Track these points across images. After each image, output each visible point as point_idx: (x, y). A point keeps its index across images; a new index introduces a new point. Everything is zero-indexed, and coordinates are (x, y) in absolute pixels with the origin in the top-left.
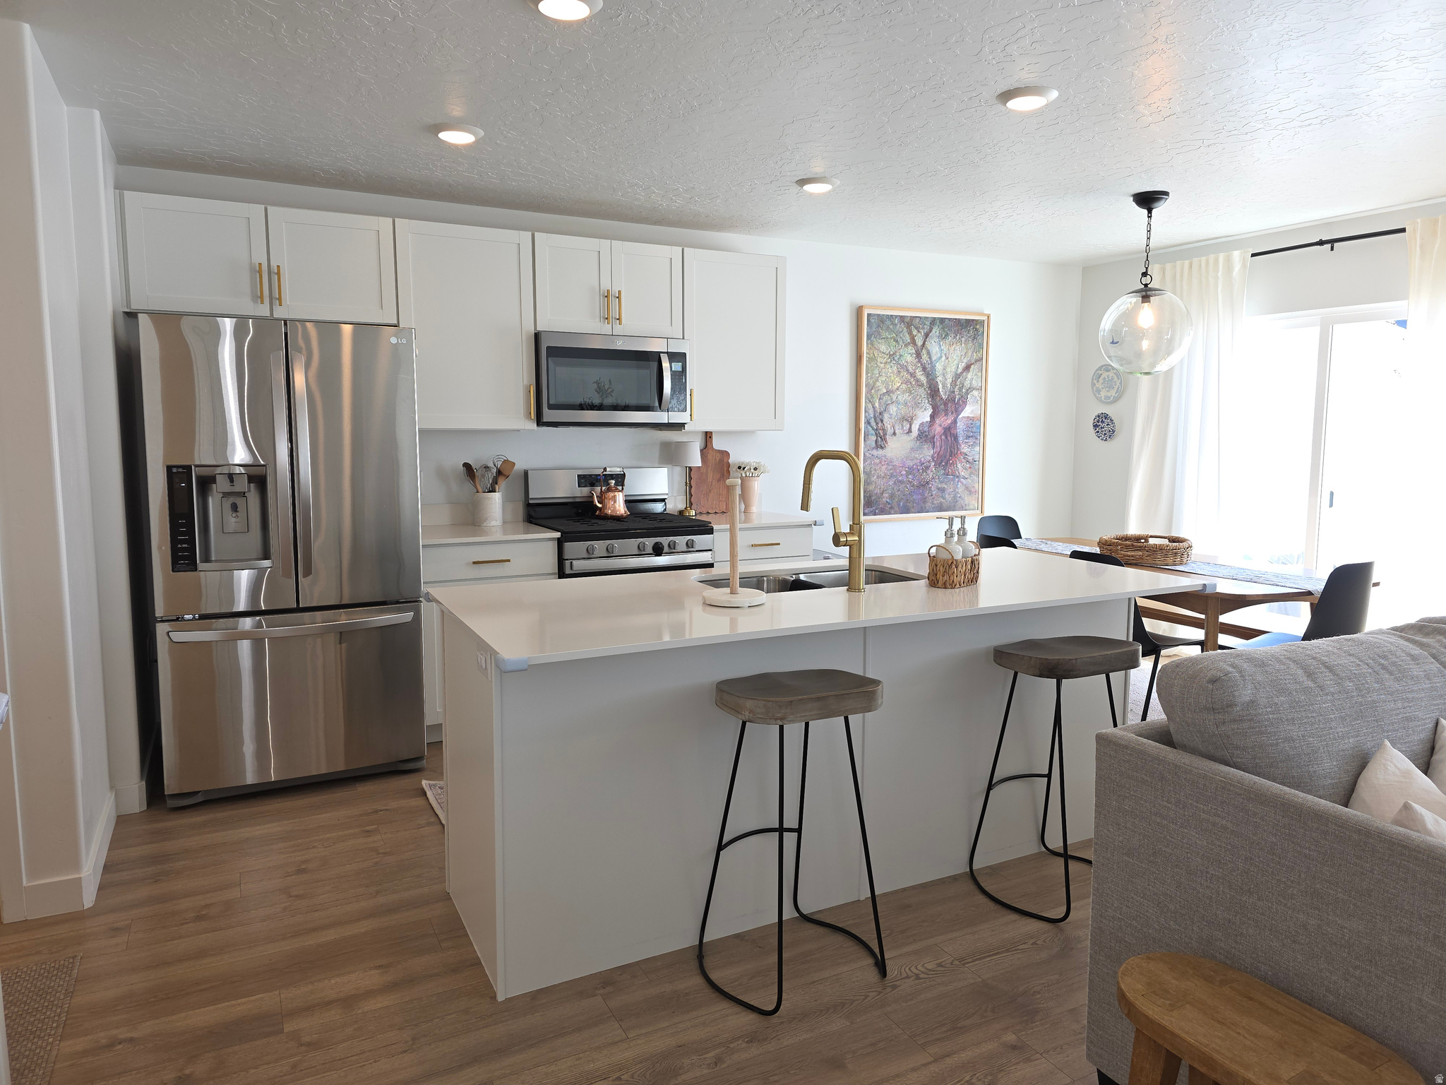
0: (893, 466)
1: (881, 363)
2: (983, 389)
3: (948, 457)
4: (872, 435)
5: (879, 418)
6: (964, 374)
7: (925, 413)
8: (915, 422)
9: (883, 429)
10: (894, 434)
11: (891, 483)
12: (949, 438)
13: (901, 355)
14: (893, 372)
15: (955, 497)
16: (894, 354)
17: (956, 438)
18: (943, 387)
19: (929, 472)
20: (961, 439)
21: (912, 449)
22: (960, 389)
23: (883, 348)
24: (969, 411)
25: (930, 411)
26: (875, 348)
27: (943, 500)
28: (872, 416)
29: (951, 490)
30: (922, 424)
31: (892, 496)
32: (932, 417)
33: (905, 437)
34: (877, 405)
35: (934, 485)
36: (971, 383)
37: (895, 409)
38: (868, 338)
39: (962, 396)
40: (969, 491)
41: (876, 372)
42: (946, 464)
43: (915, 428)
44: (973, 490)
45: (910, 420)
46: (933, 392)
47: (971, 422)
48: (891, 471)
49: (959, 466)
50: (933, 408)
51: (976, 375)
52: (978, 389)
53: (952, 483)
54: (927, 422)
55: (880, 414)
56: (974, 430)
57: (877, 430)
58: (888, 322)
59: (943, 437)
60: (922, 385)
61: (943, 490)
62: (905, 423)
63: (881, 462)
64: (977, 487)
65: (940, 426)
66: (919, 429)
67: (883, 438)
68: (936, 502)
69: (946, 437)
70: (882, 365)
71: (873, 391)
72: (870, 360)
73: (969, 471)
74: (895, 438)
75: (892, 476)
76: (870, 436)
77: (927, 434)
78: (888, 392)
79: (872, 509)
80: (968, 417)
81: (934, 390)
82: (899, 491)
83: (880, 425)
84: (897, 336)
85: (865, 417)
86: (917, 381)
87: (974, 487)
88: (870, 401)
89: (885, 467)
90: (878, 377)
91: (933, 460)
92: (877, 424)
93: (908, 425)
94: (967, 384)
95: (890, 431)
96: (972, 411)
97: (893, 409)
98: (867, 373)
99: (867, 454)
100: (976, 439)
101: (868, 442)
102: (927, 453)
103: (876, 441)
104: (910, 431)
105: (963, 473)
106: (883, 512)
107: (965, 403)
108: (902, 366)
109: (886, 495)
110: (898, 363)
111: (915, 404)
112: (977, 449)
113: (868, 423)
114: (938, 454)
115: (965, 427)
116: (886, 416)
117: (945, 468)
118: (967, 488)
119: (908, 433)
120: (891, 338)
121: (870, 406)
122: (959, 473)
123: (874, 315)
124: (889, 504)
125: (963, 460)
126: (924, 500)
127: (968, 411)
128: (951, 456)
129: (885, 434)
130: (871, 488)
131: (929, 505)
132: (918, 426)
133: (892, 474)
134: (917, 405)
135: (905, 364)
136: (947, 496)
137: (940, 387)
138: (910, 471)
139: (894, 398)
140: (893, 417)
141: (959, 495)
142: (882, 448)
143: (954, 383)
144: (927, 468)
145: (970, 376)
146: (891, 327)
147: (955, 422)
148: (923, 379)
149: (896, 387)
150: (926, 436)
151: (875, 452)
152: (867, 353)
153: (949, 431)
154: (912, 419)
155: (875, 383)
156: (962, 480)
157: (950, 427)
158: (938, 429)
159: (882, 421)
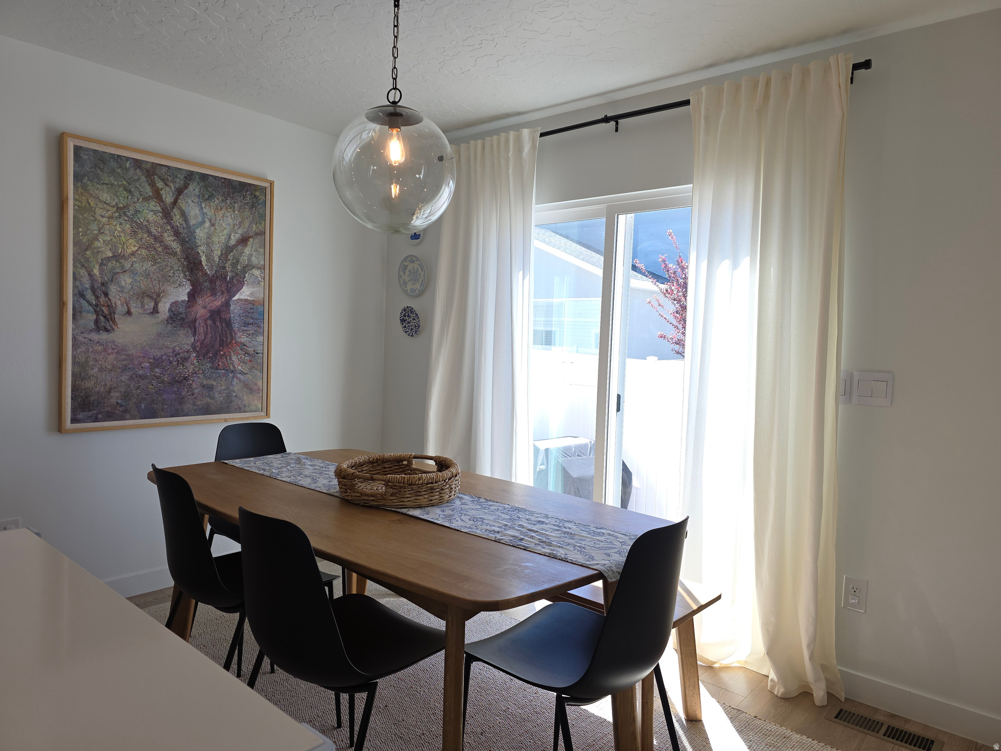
0: (128, 355)
1: (103, 217)
2: (266, 268)
3: (217, 346)
4: (89, 312)
5: (101, 289)
6: (240, 247)
7: (181, 289)
8: (163, 299)
9: (108, 306)
10: (129, 313)
11: (124, 378)
12: (218, 324)
13: (137, 212)
14: (123, 231)
15: (229, 396)
16: (124, 207)
17: (229, 324)
18: (208, 260)
19: (187, 364)
20: (236, 326)
21: (159, 335)
22: (234, 265)
23: (105, 196)
24: (248, 293)
25: (188, 288)
26: (91, 195)
27: (210, 401)
28: (88, 286)
29: (223, 387)
30: (175, 304)
31: (126, 396)
32: (192, 295)
33: (148, 319)
34: (96, 271)
35: (196, 383)
36: (249, 260)
37: (129, 281)
38: (77, 177)
39: (237, 274)
40: (250, 389)
41: (94, 227)
42: (215, 355)
43: (164, 307)
44: (255, 387)
45: (156, 298)
46: (192, 265)
47: (250, 306)
48: (124, 363)
49: (234, 358)
50: (193, 285)
51: (256, 250)
52: (260, 268)
53: (224, 379)
54: (183, 301)
55: (103, 284)
56: (256, 316)
57: (97, 305)
58: (113, 164)
59: (209, 322)
60: (174, 254)
61: (210, 388)
62: (146, 300)
63: (105, 350)
64: (260, 384)
65: (205, 307)
66: (170, 310)
67: (110, 317)
68: (199, 403)
69: (214, 323)
70: (104, 220)
71: (88, 253)
72: (79, 210)
73: (249, 365)
74: (129, 319)
75: (125, 369)
76: (84, 314)
77: (184, 316)
78: (116, 257)
79: (90, 414)
80: (246, 300)
81: (194, 263)
82: (138, 388)
83: (102, 299)
84: (129, 184)
85: (75, 287)
86: (166, 247)
87: (256, 384)
88: (83, 266)
89: (112, 357)
90: (97, 235)
91: (194, 349)
92: (97, 297)
93: (153, 304)
94: (244, 260)
95: (120, 308)
96: (252, 294)
97: (126, 280)
98: (76, 227)
99: (80, 338)
100: (259, 327)
101: (81, 322)
102: (185, 340)
103: (96, 322)
104: (155, 311)
105: (240, 367)
106: (110, 417)
107: (241, 284)
108: (140, 226)
109: (115, 394)
110: (131, 220)
111: (163, 276)
112: (260, 339)
113: (80, 294)
114: (202, 343)
115: (241, 311)
116: (113, 290)
117: (212, 360)
118: (246, 385)
119: (152, 313)
120: (119, 186)
121: (83, 272)
122: (234, 367)
123: (87, 149)
124: (121, 406)
125: (240, 352)
126: (181, 401)
127: (245, 293)
128: (221, 345)
129: (112, 312)
130: (89, 384)
131: (188, 406)
132: (168, 306)
133: (125, 366)
134: (166, 279)
135: (145, 223)
136: (216, 395)
137: (203, 259)
138: (157, 362)
139: (127, 265)
140: (126, 291)
141: (234, 394)
142: (106, 330)
143: (224, 256)
144: (185, 359)
145: (247, 251)
146: (119, 171)
147: (227, 304)
148: (176, 246)
149: (129, 251)
150: (183, 319)
151: (95, 336)
152: (75, 199)
153: (219, 316)
154: (158, 295)
155: (91, 242)
156: (238, 375)
157: (219, 310)
158: (200, 311)
159: (106, 294)
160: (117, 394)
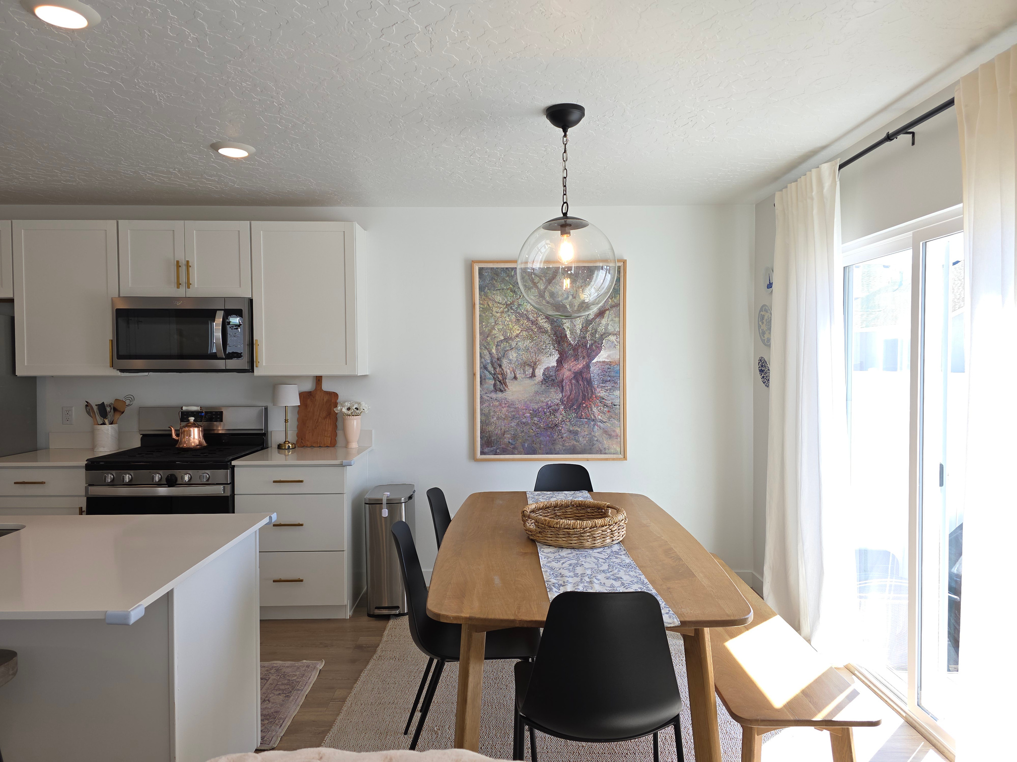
0: (515, 408)
1: (497, 312)
2: (621, 334)
3: (580, 400)
4: (490, 379)
5: (497, 363)
6: (597, 320)
7: (551, 358)
8: (539, 366)
9: (502, 374)
10: (515, 378)
11: (513, 424)
12: (581, 382)
13: (519, 305)
14: (511, 320)
15: (591, 440)
16: (511, 304)
17: (589, 382)
18: (571, 333)
19: (557, 414)
20: (595, 384)
21: (536, 393)
22: (593, 335)
23: (499, 298)
24: (605, 356)
25: (556, 356)
26: (490, 299)
27: (575, 443)
28: (489, 361)
29: (586, 433)
30: (547, 369)
31: (515, 437)
32: (560, 362)
33: (528, 381)
34: (494, 351)
35: (564, 429)
36: (606, 329)
37: (515, 355)
38: (481, 289)
39: (595, 342)
40: (609, 435)
41: (492, 321)
42: (579, 407)
43: (539, 372)
44: (613, 434)
45: (534, 367)
46: (559, 338)
47: (608, 366)
48: (513, 413)
49: (595, 409)
50: (560, 353)
51: (612, 320)
52: (616, 334)
53: (587, 426)
54: (553, 367)
55: (498, 359)
56: (612, 374)
57: (495, 374)
58: (503, 275)
59: (573, 381)
60: (546, 332)
61: (576, 433)
62: (527, 368)
63: (500, 405)
64: (618, 430)
65: (570, 370)
66: (544, 374)
67: (503, 382)
68: (567, 444)
69: (578, 381)
70: (498, 315)
71: (489, 339)
72: (483, 310)
73: (608, 415)
74: (516, 382)
75: (513, 418)
76: (487, 381)
77: (554, 378)
78: (507, 339)
79: (492, 449)
80: (604, 362)
81: (561, 337)
82: (523, 432)
83: (498, 369)
84: (514, 286)
85: (481, 362)
86: (540, 328)
87: (614, 431)
88: (486, 348)
89: (505, 409)
90: (494, 326)
91: (562, 403)
92: (495, 369)
93: (531, 370)
94: (601, 329)
95: (510, 375)
96: (609, 356)
97: (513, 355)
98: (481, 322)
99: (485, 397)
100: (616, 383)
101: (485, 386)
102: (555, 396)
103: (495, 385)
104: (533, 375)
105: (599, 417)
106: (504, 451)
107: (599, 349)
108: (522, 315)
109: (507, 436)
110: (516, 312)
111: (538, 349)
112: (617, 393)
113: (484, 367)
114: (568, 398)
115: (600, 371)
116: (505, 362)
117: (576, 412)
118: (606, 432)
119: (531, 377)
120: (507, 289)
121: (486, 352)
122: (595, 417)
123: (487, 268)
124: (512, 444)
125: (600, 404)
126: (554, 442)
127: (603, 356)
128: (584, 399)
129: (505, 378)
130: (491, 428)
131: (559, 447)
132: (542, 371)
133: (514, 416)
134: (540, 351)
135: (525, 312)
136: (581, 439)
137: (568, 333)
138: (535, 413)
139: (514, 344)
140: (513, 362)
141: (596, 439)
142: (501, 391)
143: (585, 329)
144: (556, 411)
145: (604, 321)
146: (507, 278)
147: (588, 367)
148: (547, 326)
149: (515, 334)
150: (553, 380)
151: (494, 395)
152: (480, 304)
153: (581, 376)
154: (535, 364)
155: (490, 331)
156: (599, 423)
157: (581, 372)
158: (566, 373)
159: (500, 366)
160: (509, 436)
